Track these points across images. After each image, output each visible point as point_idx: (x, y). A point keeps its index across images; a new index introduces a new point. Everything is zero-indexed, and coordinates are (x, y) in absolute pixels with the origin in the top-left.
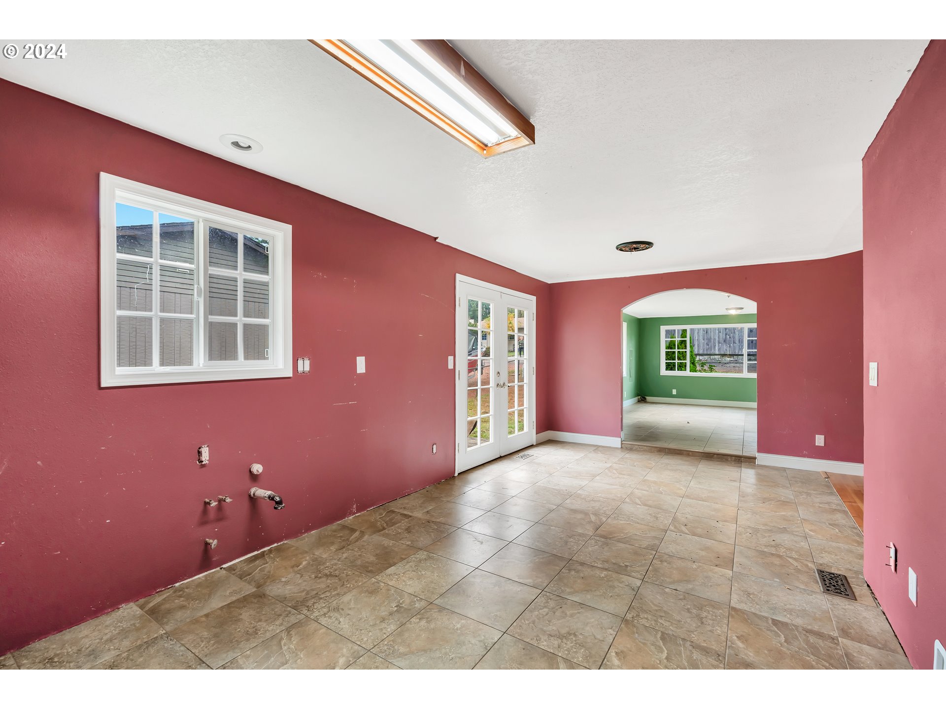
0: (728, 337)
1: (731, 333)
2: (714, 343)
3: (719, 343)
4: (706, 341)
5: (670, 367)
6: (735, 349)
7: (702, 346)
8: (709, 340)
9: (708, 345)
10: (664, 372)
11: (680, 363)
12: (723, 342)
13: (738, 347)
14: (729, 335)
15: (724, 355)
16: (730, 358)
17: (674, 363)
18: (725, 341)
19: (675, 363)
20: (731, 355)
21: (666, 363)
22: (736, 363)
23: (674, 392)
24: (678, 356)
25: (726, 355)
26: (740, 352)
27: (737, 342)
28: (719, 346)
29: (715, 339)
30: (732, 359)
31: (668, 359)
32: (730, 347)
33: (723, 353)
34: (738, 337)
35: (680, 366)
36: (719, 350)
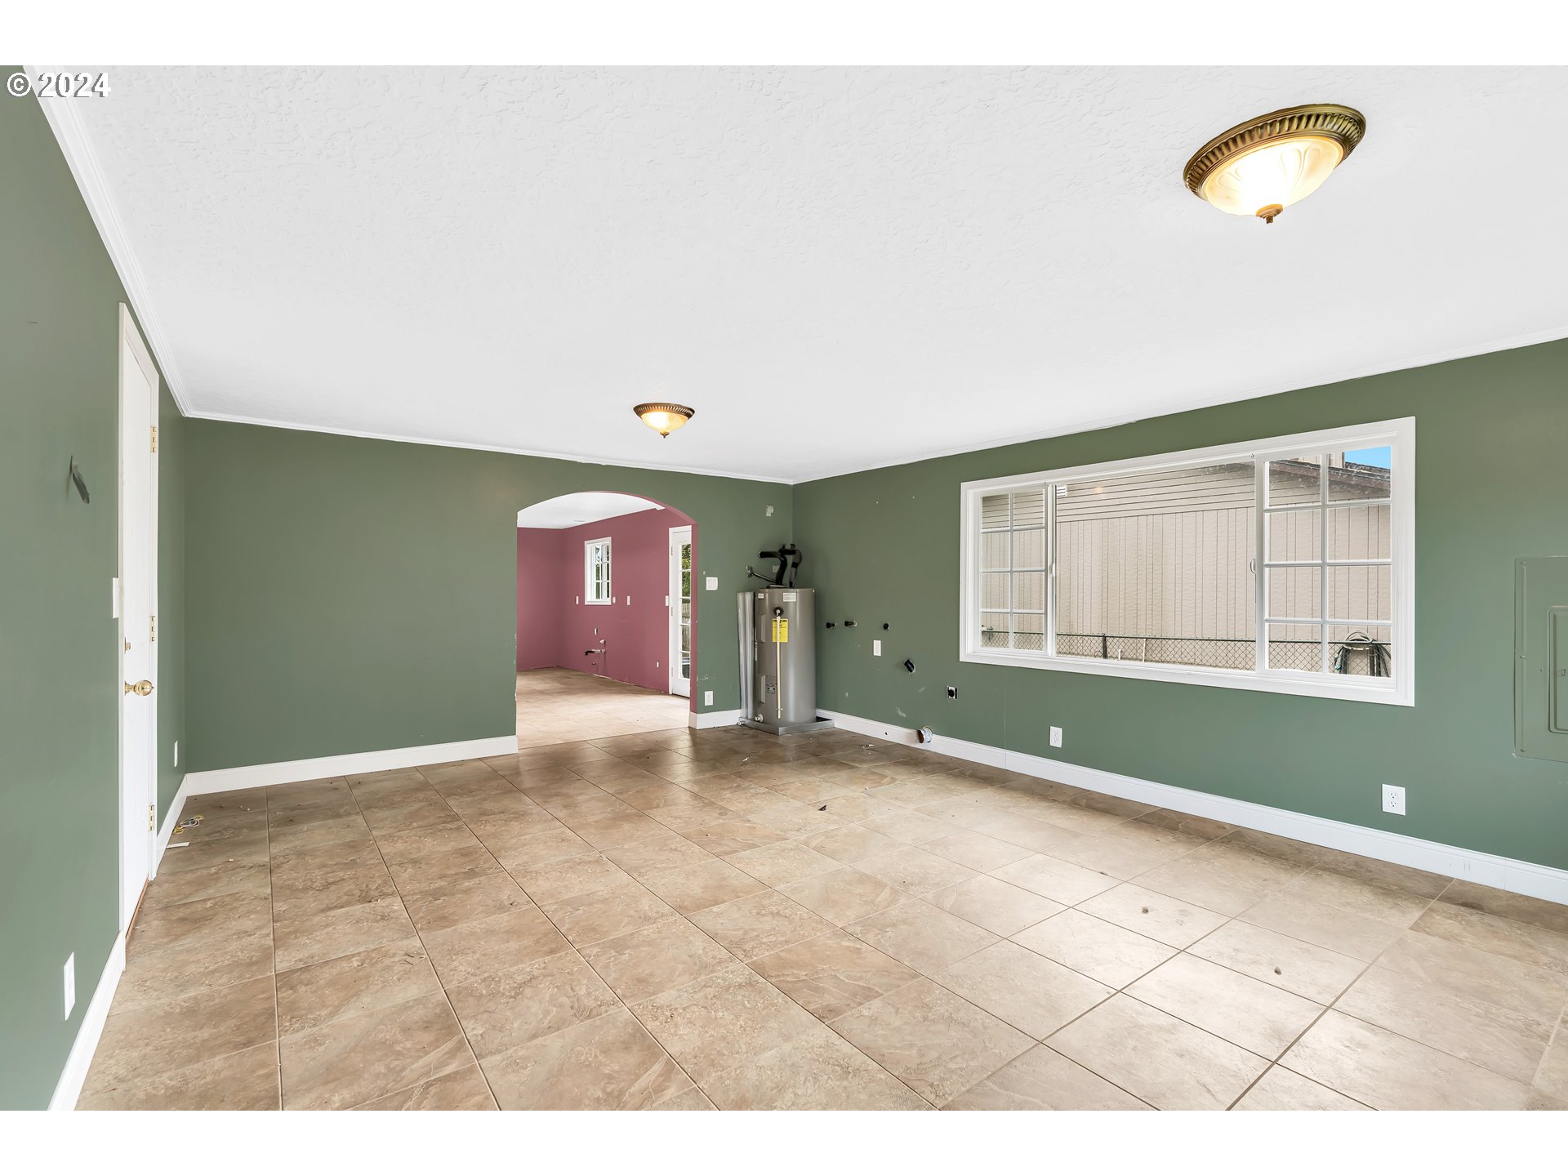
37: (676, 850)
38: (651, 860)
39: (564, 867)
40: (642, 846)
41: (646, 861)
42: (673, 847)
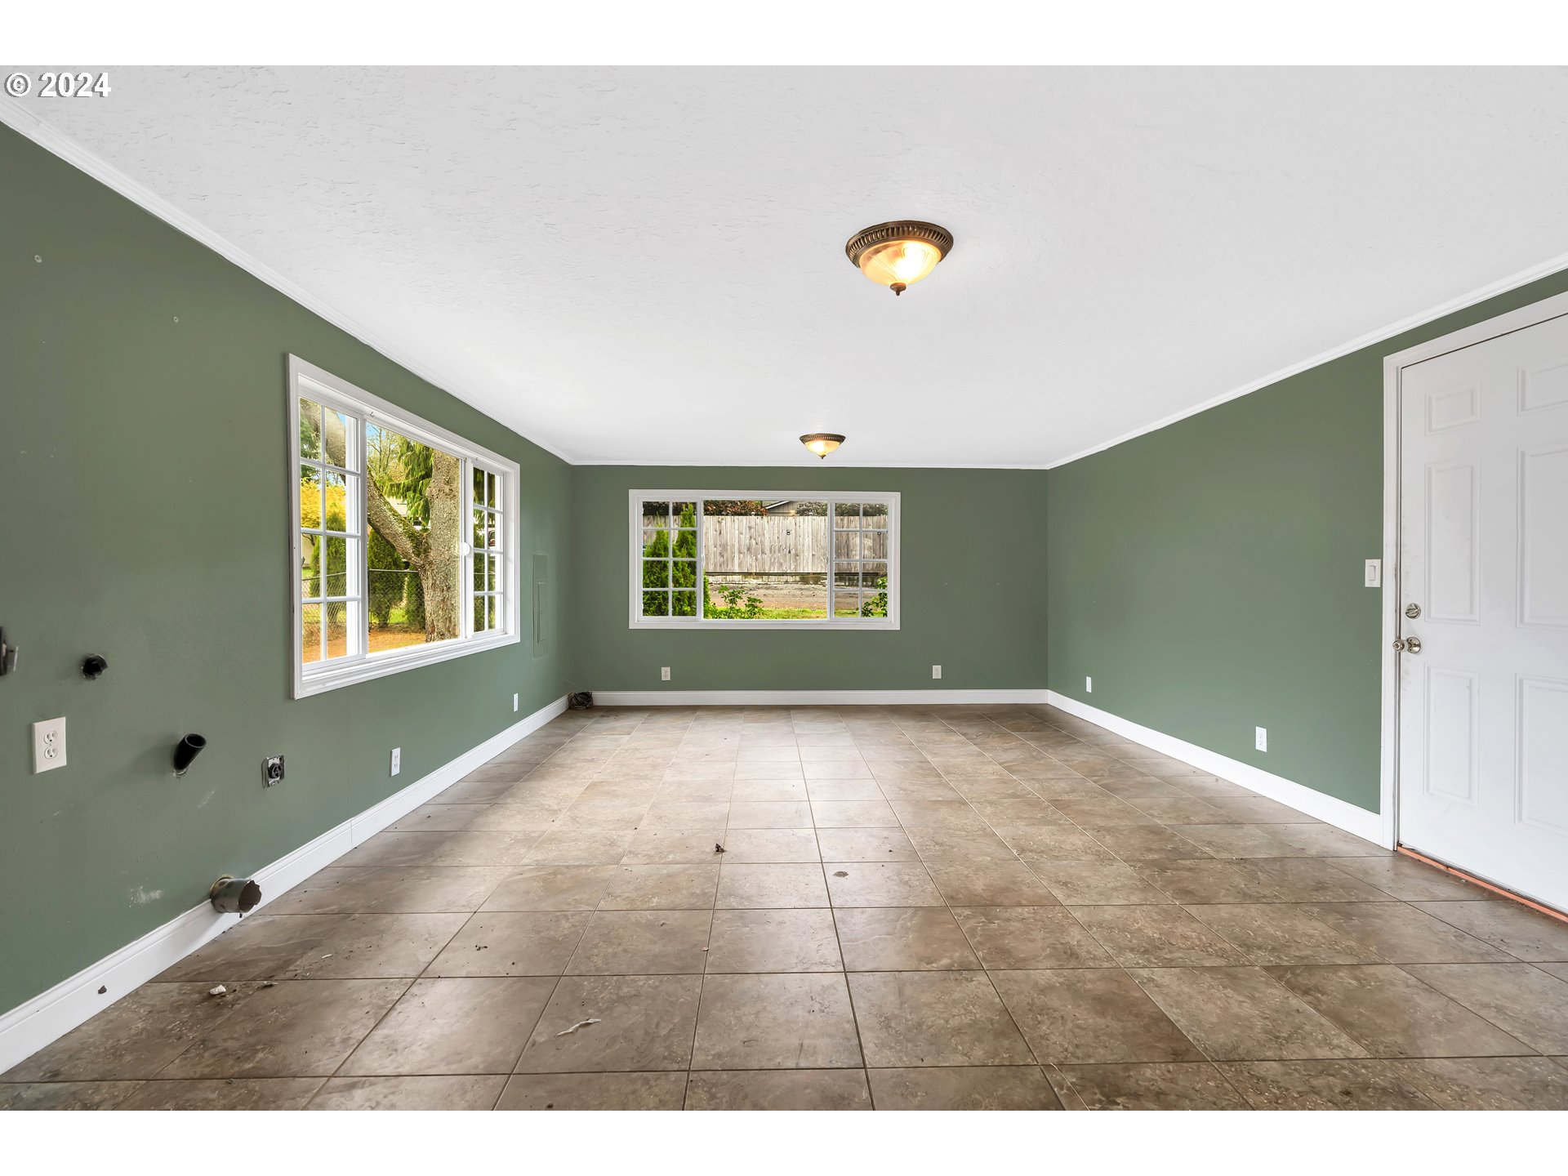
0: (754, 542)
1: (759, 536)
2: (733, 553)
3: (740, 553)
4: (719, 549)
5: (655, 605)
6: (763, 564)
7: (712, 557)
8: (724, 546)
9: (723, 556)
10: (638, 619)
11: (679, 592)
12: (746, 551)
13: (769, 559)
14: (755, 539)
15: (747, 574)
16: (758, 579)
17: (664, 592)
18: (749, 549)
19: (666, 592)
20: (759, 575)
21: (645, 593)
22: (767, 589)
23: (666, 673)
24: (674, 577)
25: (751, 574)
26: (772, 569)
27: (767, 552)
28: (739, 558)
29: (733, 545)
30: (760, 581)
31: (652, 582)
32: (756, 559)
33: (746, 571)
34: (769, 544)
35: (678, 600)
36: (740, 564)
37: (937, 844)
38: (968, 840)
39: (1059, 852)
40: (970, 856)
41: (974, 840)
42: (937, 847)
